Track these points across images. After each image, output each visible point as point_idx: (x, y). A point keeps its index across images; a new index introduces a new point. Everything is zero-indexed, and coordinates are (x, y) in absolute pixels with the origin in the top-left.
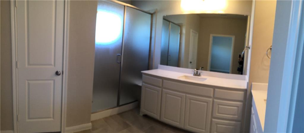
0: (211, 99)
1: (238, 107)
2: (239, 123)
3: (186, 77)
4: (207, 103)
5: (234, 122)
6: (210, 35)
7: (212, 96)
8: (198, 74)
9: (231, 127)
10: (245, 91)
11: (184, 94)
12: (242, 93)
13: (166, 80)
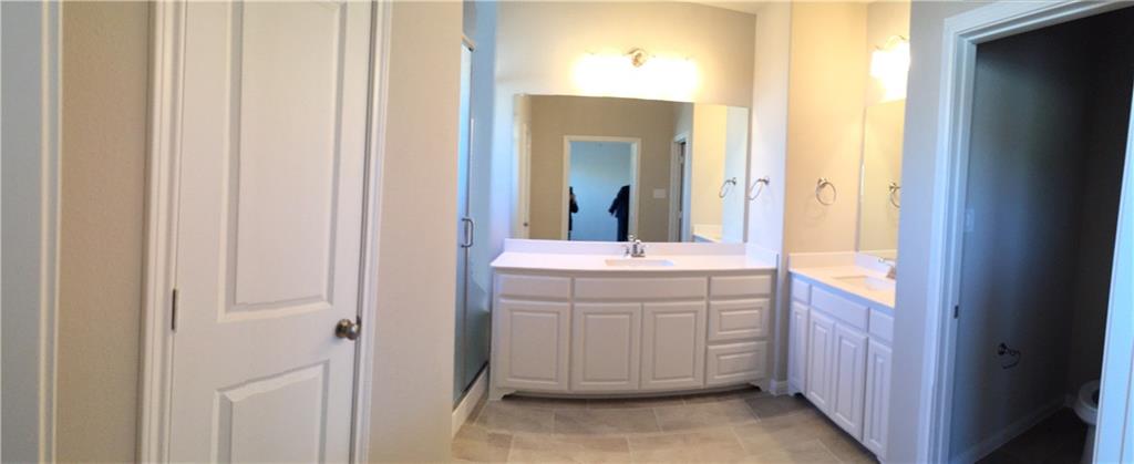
0: (704, 303)
1: (761, 308)
2: (764, 343)
3: (607, 261)
4: (696, 312)
5: (753, 343)
6: (562, 139)
7: (705, 293)
8: (639, 251)
9: (749, 355)
10: (774, 272)
11: (639, 304)
12: (768, 277)
13: (583, 276)
